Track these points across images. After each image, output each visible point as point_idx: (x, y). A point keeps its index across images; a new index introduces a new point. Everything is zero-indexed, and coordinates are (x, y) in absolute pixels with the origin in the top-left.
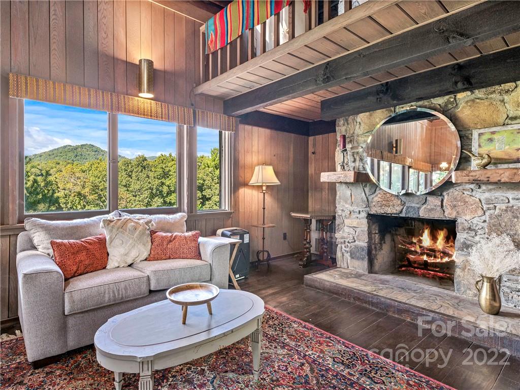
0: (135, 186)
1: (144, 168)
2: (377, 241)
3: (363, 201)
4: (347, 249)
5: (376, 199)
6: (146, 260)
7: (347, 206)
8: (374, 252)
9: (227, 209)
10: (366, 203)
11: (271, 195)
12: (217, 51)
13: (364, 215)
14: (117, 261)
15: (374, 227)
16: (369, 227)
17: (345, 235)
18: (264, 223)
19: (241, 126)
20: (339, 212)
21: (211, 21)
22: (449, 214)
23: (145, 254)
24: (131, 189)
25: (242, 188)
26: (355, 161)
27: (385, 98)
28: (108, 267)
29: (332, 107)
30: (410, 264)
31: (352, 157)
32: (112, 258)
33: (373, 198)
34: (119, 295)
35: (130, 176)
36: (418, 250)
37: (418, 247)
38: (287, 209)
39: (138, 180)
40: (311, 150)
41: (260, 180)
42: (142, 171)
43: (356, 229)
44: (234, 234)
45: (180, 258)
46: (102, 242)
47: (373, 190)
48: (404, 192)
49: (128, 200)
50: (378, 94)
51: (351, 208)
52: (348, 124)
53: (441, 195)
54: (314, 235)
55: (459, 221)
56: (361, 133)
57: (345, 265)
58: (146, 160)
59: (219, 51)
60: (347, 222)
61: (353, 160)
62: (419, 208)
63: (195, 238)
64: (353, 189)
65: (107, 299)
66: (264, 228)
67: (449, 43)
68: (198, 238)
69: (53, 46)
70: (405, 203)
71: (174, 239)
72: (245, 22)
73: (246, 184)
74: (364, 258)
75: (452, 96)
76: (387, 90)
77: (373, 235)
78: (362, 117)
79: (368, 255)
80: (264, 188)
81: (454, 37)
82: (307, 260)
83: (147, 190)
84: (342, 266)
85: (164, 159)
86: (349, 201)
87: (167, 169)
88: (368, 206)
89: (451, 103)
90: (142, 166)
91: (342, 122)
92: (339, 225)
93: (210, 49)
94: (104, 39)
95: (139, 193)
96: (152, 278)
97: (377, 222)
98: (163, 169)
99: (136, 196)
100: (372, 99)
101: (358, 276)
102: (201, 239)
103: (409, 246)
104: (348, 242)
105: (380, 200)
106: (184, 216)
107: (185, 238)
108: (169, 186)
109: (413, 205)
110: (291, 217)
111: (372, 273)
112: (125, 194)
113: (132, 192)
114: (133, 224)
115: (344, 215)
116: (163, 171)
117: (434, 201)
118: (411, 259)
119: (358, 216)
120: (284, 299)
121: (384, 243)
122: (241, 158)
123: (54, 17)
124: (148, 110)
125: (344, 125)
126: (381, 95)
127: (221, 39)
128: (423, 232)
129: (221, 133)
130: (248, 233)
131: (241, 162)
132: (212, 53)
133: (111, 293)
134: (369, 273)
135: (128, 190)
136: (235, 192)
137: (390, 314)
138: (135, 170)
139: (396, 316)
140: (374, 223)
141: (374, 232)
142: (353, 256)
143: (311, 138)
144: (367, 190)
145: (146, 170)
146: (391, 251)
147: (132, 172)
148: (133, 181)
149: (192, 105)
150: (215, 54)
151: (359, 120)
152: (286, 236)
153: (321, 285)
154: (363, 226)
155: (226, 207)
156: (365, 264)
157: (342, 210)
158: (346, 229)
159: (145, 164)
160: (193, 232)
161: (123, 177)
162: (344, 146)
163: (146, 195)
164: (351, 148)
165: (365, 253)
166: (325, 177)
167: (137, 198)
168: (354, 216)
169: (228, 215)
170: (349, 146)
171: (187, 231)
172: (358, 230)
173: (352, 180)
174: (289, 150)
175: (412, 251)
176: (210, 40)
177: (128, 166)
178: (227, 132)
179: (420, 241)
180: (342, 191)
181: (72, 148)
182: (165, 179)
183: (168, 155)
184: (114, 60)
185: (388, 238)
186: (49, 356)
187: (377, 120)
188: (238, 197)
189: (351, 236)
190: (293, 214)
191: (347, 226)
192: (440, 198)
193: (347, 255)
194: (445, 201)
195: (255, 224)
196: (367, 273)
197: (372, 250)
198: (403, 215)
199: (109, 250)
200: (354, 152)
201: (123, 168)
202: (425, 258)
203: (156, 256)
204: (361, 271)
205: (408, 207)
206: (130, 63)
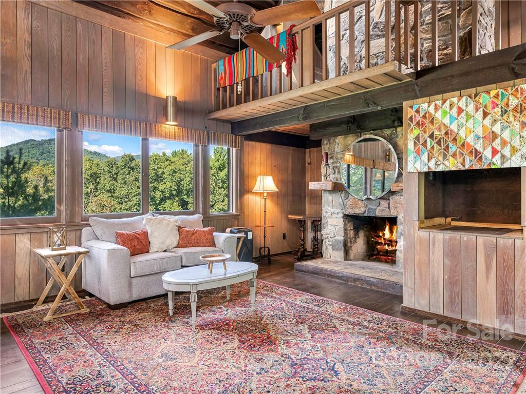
0: (121, 191)
1: (133, 169)
2: (352, 236)
3: (340, 205)
4: (330, 243)
5: (349, 203)
6: (176, 247)
7: (329, 208)
8: (349, 244)
9: (234, 212)
10: (343, 206)
11: (272, 200)
12: (226, 87)
13: (341, 215)
14: (156, 247)
15: (349, 225)
16: (345, 225)
17: (328, 232)
18: (265, 223)
19: (246, 142)
20: (324, 214)
21: (221, 62)
22: (393, 213)
23: (176, 244)
24: (116, 195)
25: (247, 194)
26: (334, 173)
27: (353, 127)
28: (150, 251)
29: (318, 130)
30: (379, 252)
31: (333, 170)
32: (153, 245)
33: (347, 202)
34: (163, 266)
35: (115, 179)
36: (383, 241)
37: (382, 239)
38: (286, 212)
39: (125, 183)
40: (307, 161)
41: (261, 188)
42: (129, 172)
43: (336, 227)
44: (239, 231)
45: (200, 246)
46: (145, 234)
47: (347, 196)
48: (366, 197)
49: (113, 208)
50: (348, 124)
51: (332, 211)
52: (330, 143)
53: (389, 199)
54: (310, 235)
55: (399, 217)
56: (339, 151)
57: (329, 255)
58: (134, 159)
59: (228, 87)
60: (330, 221)
61: (333, 172)
62: (376, 209)
63: (211, 232)
64: (334, 195)
65: (155, 269)
66: (265, 227)
67: (369, 107)
68: (213, 232)
69: (105, 90)
70: (367, 206)
71: (195, 233)
72: (247, 71)
73: (250, 191)
74: (341, 248)
75: (394, 129)
76: (354, 120)
77: (348, 231)
78: (339, 139)
79: (344, 246)
80: (265, 195)
81: (371, 104)
82: (301, 255)
83: (136, 195)
84: (327, 257)
85: (156, 159)
86: (331, 205)
87: (160, 171)
88: (344, 208)
89: (394, 134)
90: (129, 167)
91: (326, 142)
92: (324, 224)
93: (220, 84)
94: (140, 81)
95: (126, 200)
96: (183, 257)
97: (351, 221)
98: (155, 170)
99: (122, 203)
100: (344, 127)
101: (336, 262)
102: (215, 234)
103: (377, 239)
104: (330, 237)
105: (351, 203)
106: (201, 217)
107: (204, 232)
108: (163, 192)
109: (372, 207)
110: (288, 218)
111: (347, 260)
112: (109, 201)
113: (117, 198)
114: (166, 221)
115: (327, 216)
116: (156, 174)
117: (384, 204)
118: (379, 249)
119: (337, 216)
120: (278, 278)
121: (358, 237)
122: (246, 170)
123: (105, 68)
124: (172, 134)
125: (327, 144)
126: (351, 124)
127: (230, 79)
128: (386, 227)
129: (229, 149)
130: (251, 231)
131: (246, 173)
132: (222, 88)
133: (158, 264)
134: (345, 260)
135: (112, 196)
136: (240, 198)
137: (349, 283)
138: (121, 172)
139: (353, 284)
140: (349, 222)
141: (349, 229)
142: (334, 248)
143: (307, 150)
144: (342, 195)
145: (135, 173)
146: (364, 244)
147: (117, 174)
148: (118, 184)
149: (206, 128)
150: (225, 88)
151: (337, 141)
152: (285, 236)
153: (307, 268)
154: (340, 224)
155: (233, 210)
156: (342, 253)
157: (326, 212)
158: (329, 227)
159: (133, 165)
160: (210, 228)
161: (106, 181)
162: (327, 161)
163: (134, 202)
164: (333, 163)
165: (342, 245)
166: (313, 186)
167: (123, 206)
168: (334, 216)
169: (235, 217)
170: (330, 161)
171: (203, 228)
172: (337, 227)
173: (330, 189)
174: (288, 161)
175: (379, 243)
176: (220, 76)
177: (112, 167)
178: (234, 149)
179: (384, 235)
180: (327, 198)
181: (36, 143)
182: (159, 183)
183: (161, 154)
184: (147, 96)
185: (361, 234)
186: (122, 302)
187: (349, 142)
188: (244, 202)
189: (332, 232)
190: (290, 216)
191: (330, 225)
192: (388, 201)
193: (330, 248)
194: (391, 203)
195: (258, 224)
196: (343, 260)
197: (348, 243)
198: (366, 215)
199: (150, 240)
200: (334, 166)
201: (106, 169)
202: (386, 247)
203: (183, 244)
204: (339, 259)
205: (369, 209)
206: (158, 98)
